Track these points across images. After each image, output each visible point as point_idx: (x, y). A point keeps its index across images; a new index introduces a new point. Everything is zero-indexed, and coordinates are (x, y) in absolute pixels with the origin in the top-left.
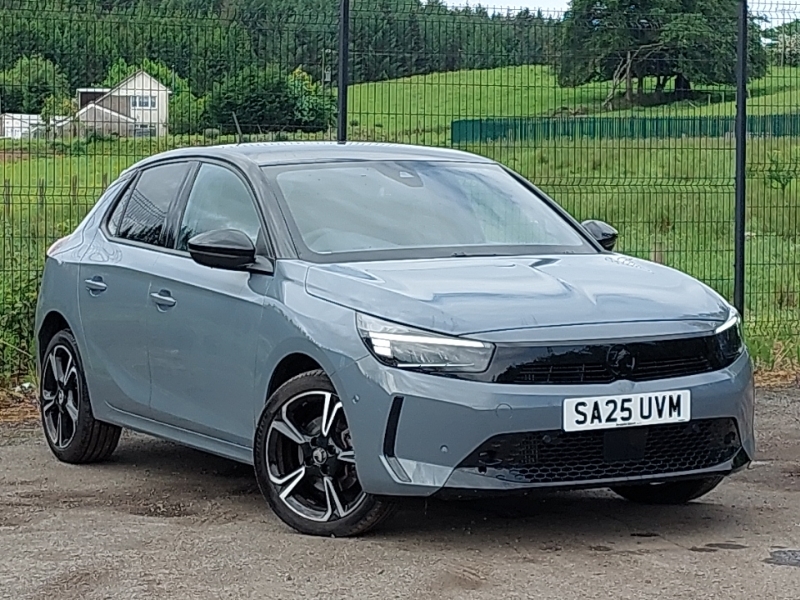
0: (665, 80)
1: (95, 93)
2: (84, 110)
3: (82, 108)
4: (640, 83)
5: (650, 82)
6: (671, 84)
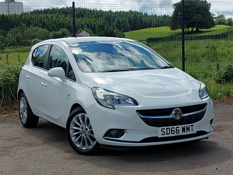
0: (193, 28)
5: (190, 29)
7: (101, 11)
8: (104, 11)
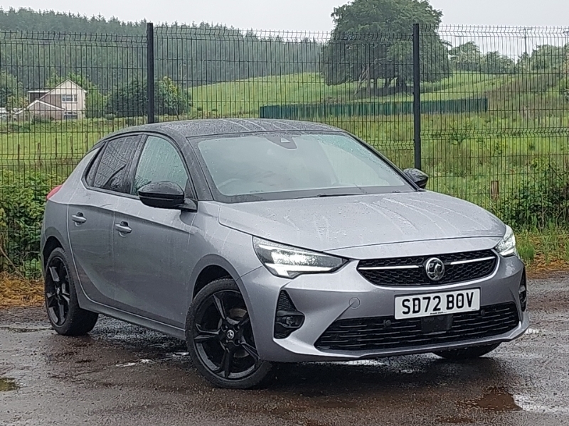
0: (390, 81)
1: (39, 93)
2: (33, 104)
3: (31, 102)
4: (375, 83)
5: (381, 82)
6: (393, 82)
7: (114, 21)
8: (123, 24)
